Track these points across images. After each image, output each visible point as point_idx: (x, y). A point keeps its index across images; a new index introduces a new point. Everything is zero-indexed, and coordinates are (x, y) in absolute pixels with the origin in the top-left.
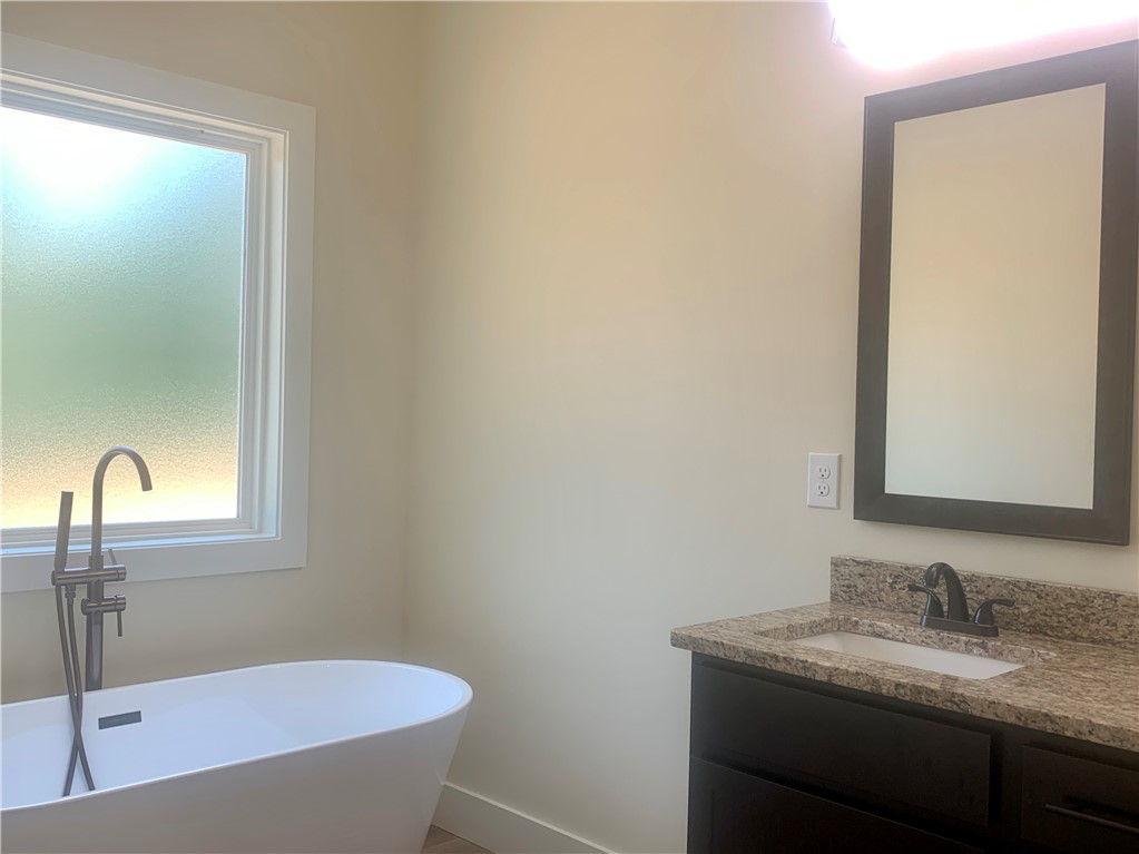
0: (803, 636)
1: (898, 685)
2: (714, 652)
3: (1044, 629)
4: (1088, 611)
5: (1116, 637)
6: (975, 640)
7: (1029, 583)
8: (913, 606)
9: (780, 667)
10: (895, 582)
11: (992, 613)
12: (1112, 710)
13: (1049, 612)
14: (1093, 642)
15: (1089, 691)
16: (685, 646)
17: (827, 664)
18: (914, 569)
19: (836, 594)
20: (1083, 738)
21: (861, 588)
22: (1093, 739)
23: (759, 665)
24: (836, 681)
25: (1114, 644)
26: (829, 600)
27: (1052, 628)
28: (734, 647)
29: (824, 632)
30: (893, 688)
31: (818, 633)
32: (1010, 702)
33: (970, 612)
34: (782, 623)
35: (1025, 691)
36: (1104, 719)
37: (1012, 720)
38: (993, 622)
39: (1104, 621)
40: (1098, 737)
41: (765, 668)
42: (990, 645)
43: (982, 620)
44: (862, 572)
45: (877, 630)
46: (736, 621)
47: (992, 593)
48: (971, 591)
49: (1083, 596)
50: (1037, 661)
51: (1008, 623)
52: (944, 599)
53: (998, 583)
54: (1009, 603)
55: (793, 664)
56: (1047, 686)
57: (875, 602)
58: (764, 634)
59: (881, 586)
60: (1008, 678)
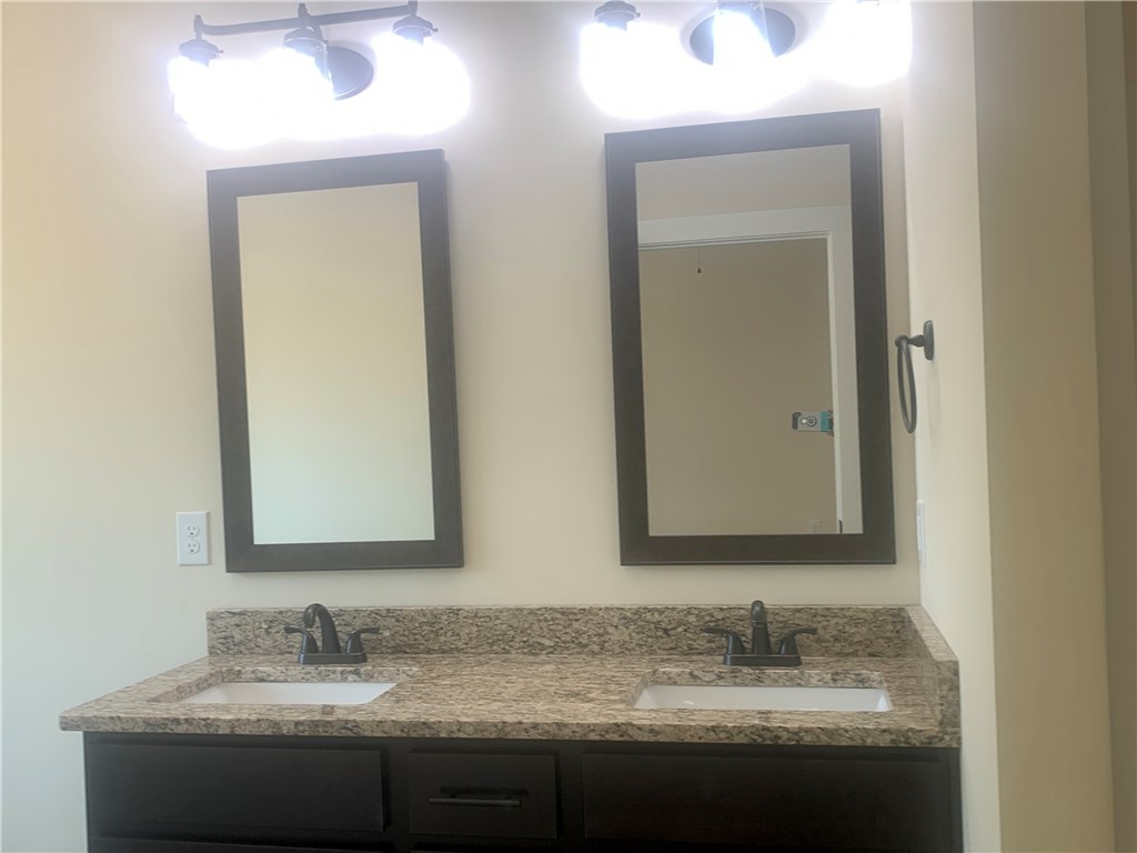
0: (191, 693)
1: (297, 724)
2: (110, 728)
3: (404, 649)
4: (437, 626)
5: (460, 645)
6: (349, 669)
7: (388, 610)
8: (289, 647)
9: (182, 729)
10: (270, 627)
11: (360, 643)
12: (471, 708)
13: (406, 633)
14: (443, 652)
15: (450, 696)
16: (77, 728)
17: (229, 717)
18: (287, 612)
19: (214, 647)
20: (454, 736)
21: (238, 638)
22: (461, 735)
23: (160, 731)
24: (238, 731)
25: (459, 651)
26: (207, 654)
27: (410, 646)
28: (132, 719)
29: (210, 686)
30: (292, 727)
31: (204, 689)
32: (394, 718)
33: (342, 644)
34: (170, 686)
35: (403, 707)
36: (467, 716)
37: (398, 733)
38: (362, 649)
39: (450, 633)
40: (465, 733)
41: (166, 733)
42: (362, 670)
43: (353, 650)
44: (238, 622)
45: (259, 675)
46: (124, 692)
47: (358, 623)
48: (340, 625)
49: (432, 614)
50: (403, 678)
51: (373, 648)
52: (317, 634)
53: (363, 614)
54: (375, 631)
55: (195, 723)
56: (420, 698)
57: (252, 648)
58: (156, 700)
59: (257, 632)
60: (387, 697)
